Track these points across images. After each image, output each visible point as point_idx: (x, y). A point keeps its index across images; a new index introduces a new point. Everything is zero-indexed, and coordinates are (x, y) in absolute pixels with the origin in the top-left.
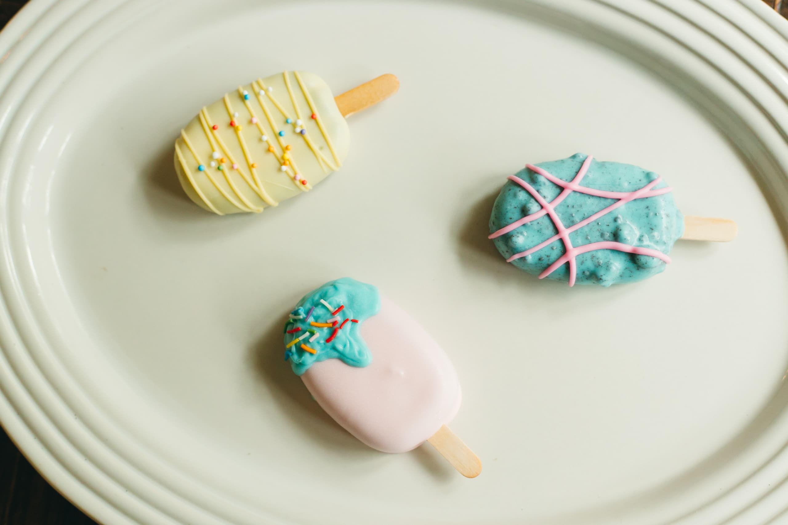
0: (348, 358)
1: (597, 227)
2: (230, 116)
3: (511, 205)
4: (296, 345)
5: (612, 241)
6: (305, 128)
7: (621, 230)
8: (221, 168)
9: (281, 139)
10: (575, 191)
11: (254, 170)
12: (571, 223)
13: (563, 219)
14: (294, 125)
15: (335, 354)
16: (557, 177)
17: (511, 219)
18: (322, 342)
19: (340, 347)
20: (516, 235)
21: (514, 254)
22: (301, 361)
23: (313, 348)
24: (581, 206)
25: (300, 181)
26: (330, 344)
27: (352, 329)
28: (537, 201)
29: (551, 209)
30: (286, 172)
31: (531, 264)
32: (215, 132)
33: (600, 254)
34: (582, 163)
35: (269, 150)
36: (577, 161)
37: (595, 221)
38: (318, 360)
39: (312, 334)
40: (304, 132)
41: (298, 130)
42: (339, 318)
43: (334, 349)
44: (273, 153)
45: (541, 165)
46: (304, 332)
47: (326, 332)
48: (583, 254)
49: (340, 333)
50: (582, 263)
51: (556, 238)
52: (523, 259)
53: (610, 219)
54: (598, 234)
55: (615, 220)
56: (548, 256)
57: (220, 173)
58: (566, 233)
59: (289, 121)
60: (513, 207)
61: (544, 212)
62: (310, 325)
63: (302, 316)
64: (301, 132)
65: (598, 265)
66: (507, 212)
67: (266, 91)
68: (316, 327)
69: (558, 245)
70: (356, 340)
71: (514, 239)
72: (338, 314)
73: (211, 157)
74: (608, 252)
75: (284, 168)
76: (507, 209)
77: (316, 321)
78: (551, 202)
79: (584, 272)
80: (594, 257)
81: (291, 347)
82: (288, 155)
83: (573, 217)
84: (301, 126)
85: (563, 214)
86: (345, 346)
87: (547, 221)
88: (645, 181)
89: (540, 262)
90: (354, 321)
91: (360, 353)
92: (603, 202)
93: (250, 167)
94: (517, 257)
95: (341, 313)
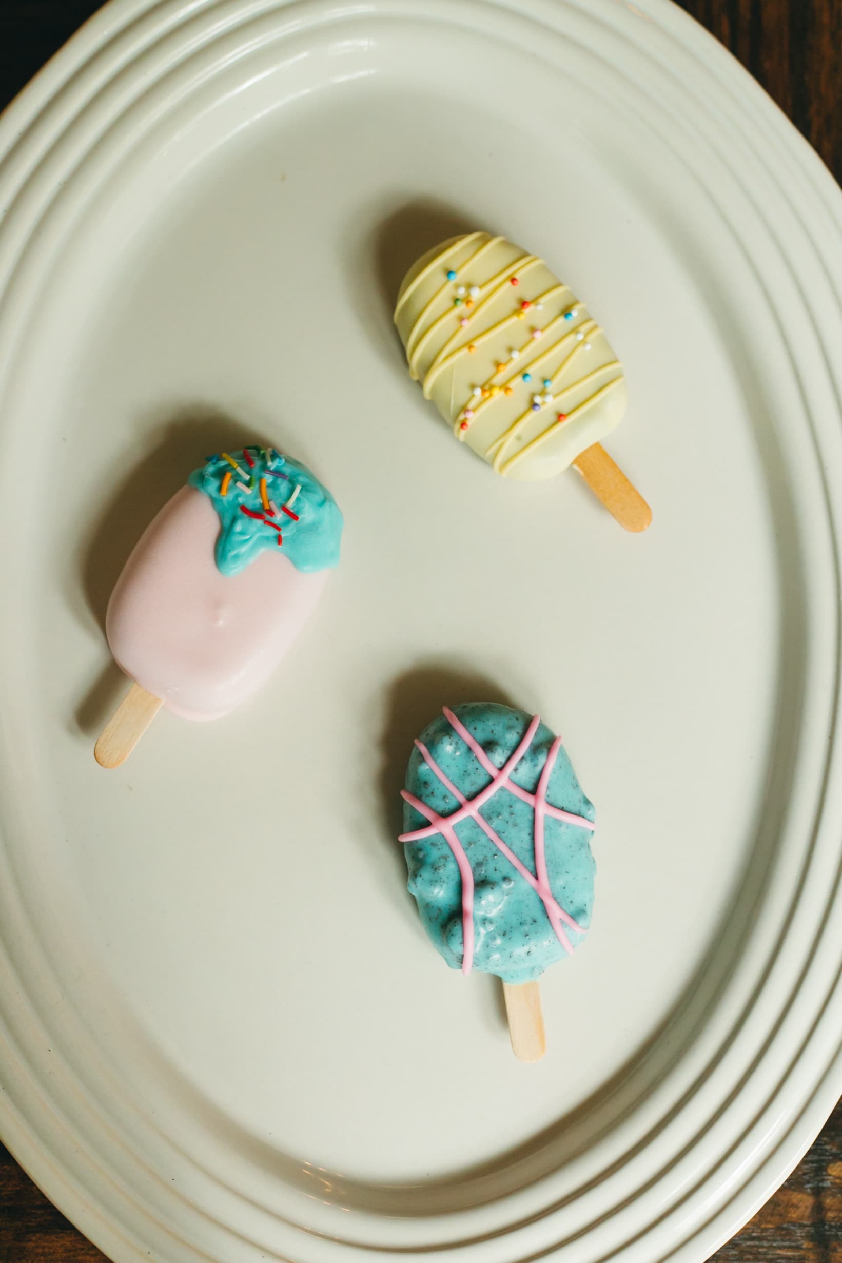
0: (225, 541)
1: (489, 855)
2: (535, 300)
3: (494, 725)
4: (229, 465)
5: (474, 880)
6: (543, 409)
7: (492, 888)
8: (459, 303)
9: (519, 379)
10: (534, 811)
11: (465, 351)
12: (488, 815)
13: (490, 803)
14: (543, 393)
15: (227, 522)
16: (550, 781)
17: (475, 729)
18: (241, 500)
19: (238, 527)
20: (452, 741)
21: (426, 745)
22: (206, 477)
23: (229, 489)
24: (515, 825)
25: (466, 419)
26: (239, 512)
27: (267, 538)
28: (508, 759)
29: (502, 781)
30: (473, 396)
31: (417, 773)
32: (509, 284)
33: (451, 866)
34: (578, 814)
35: (498, 365)
36: (581, 807)
37: (498, 850)
38: (214, 501)
39: (248, 484)
40: (537, 408)
41: (538, 400)
42: (279, 517)
43: (234, 520)
44: (497, 371)
45: (563, 754)
46: (249, 473)
47: (253, 503)
48: (447, 843)
49: (259, 522)
50: (433, 845)
51: (462, 799)
52: (422, 759)
53: (505, 870)
54: (481, 858)
55: (506, 879)
56: (432, 793)
57: (450, 303)
58: (472, 811)
59: (548, 384)
60: (493, 728)
61: (494, 772)
62: (260, 479)
63: (272, 465)
64: (534, 405)
65: (435, 868)
66: (484, 721)
67: (583, 342)
68: (260, 487)
69: (452, 804)
70: (253, 548)
71: (446, 740)
72: (285, 514)
73: (469, 286)
74: (456, 877)
75: (478, 392)
76: (488, 720)
77: (268, 486)
78: (511, 780)
79: (421, 850)
80: (446, 859)
81: (224, 459)
82: (498, 393)
83: (498, 816)
84: (544, 403)
85: (498, 802)
86: (242, 533)
87: (481, 780)
88: (571, 909)
89: (422, 785)
90: (279, 540)
91: (236, 557)
92: (528, 856)
93: (469, 345)
94: (423, 749)
95: (287, 518)
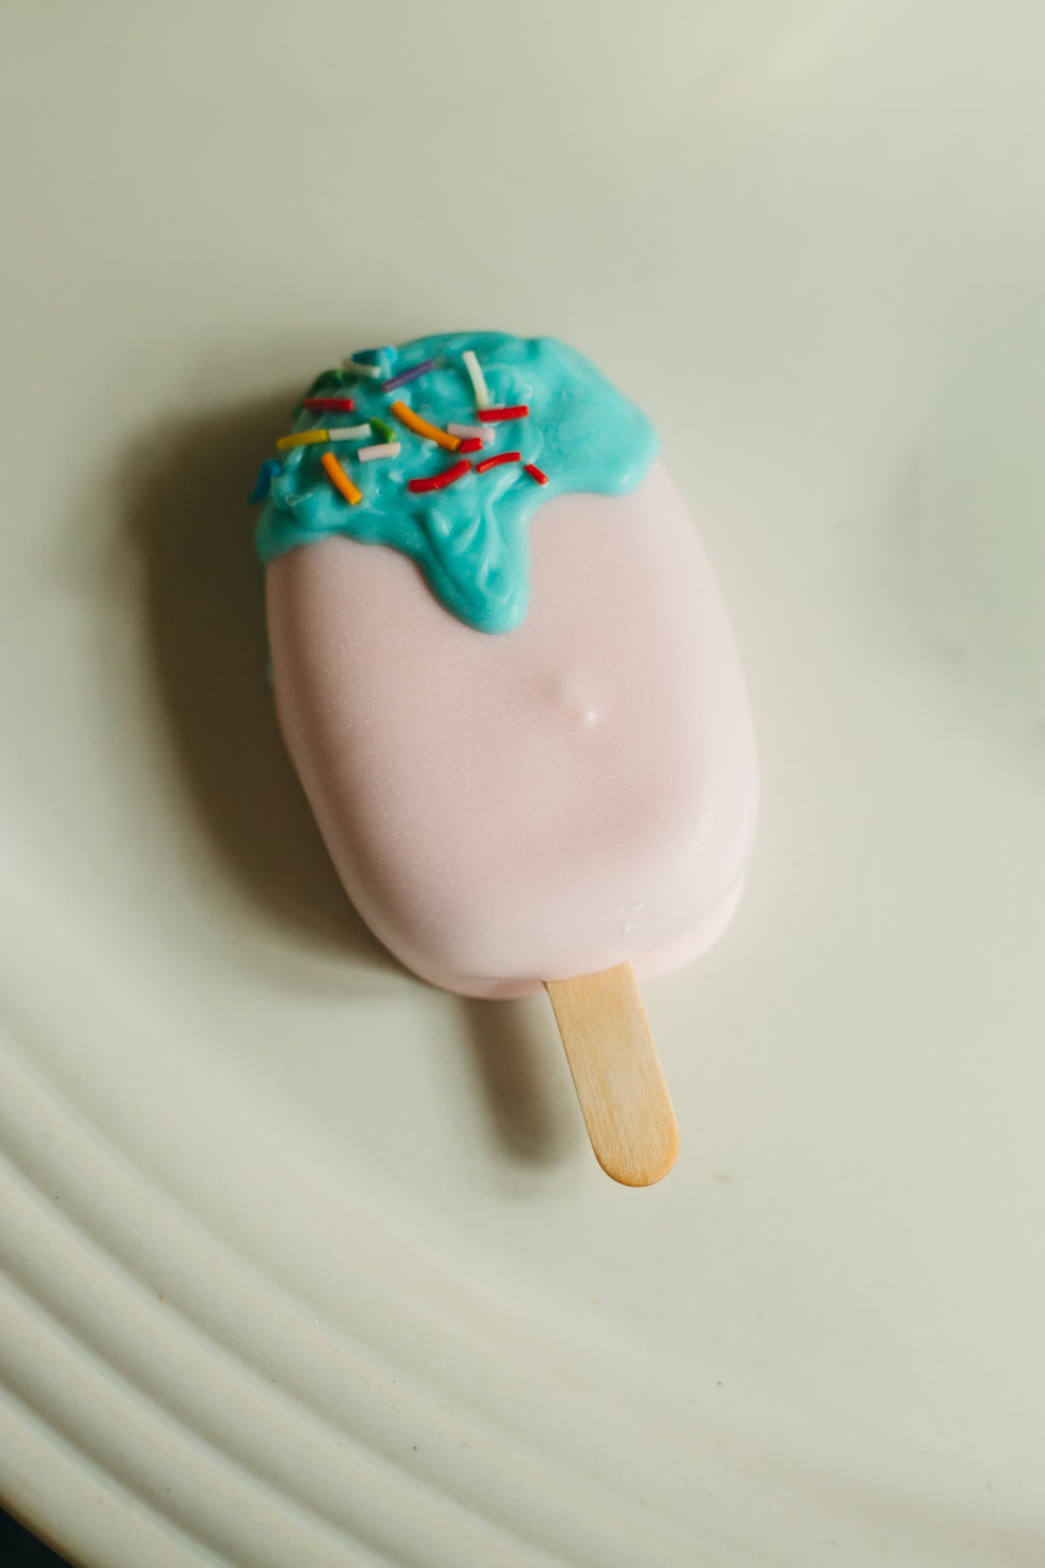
0: (446, 571)
4: (309, 448)
15: (414, 539)
18: (397, 477)
19: (443, 526)
22: (293, 505)
23: (357, 481)
26: (415, 499)
27: (511, 495)
38: (350, 532)
39: (380, 437)
42: (492, 437)
43: (422, 521)
46: (358, 422)
47: (426, 457)
49: (468, 482)
62: (392, 413)
63: (381, 371)
68: (405, 424)
70: (505, 535)
72: (495, 424)
77: (416, 410)
81: (290, 449)
86: (459, 530)
90: (534, 475)
91: (495, 577)
95: (507, 426)
